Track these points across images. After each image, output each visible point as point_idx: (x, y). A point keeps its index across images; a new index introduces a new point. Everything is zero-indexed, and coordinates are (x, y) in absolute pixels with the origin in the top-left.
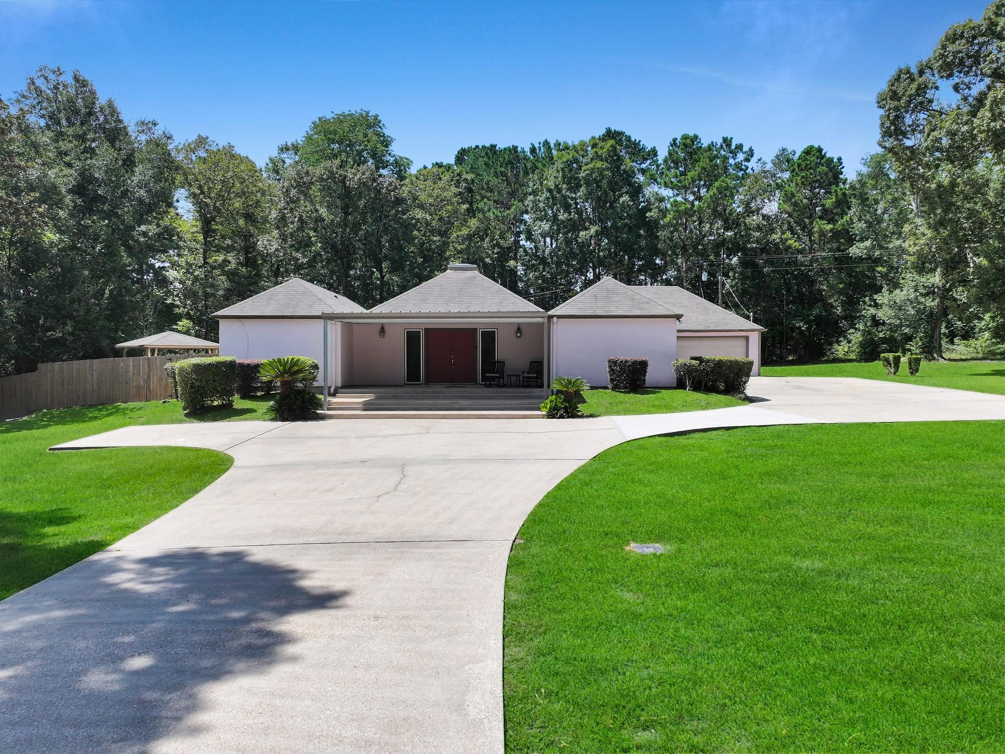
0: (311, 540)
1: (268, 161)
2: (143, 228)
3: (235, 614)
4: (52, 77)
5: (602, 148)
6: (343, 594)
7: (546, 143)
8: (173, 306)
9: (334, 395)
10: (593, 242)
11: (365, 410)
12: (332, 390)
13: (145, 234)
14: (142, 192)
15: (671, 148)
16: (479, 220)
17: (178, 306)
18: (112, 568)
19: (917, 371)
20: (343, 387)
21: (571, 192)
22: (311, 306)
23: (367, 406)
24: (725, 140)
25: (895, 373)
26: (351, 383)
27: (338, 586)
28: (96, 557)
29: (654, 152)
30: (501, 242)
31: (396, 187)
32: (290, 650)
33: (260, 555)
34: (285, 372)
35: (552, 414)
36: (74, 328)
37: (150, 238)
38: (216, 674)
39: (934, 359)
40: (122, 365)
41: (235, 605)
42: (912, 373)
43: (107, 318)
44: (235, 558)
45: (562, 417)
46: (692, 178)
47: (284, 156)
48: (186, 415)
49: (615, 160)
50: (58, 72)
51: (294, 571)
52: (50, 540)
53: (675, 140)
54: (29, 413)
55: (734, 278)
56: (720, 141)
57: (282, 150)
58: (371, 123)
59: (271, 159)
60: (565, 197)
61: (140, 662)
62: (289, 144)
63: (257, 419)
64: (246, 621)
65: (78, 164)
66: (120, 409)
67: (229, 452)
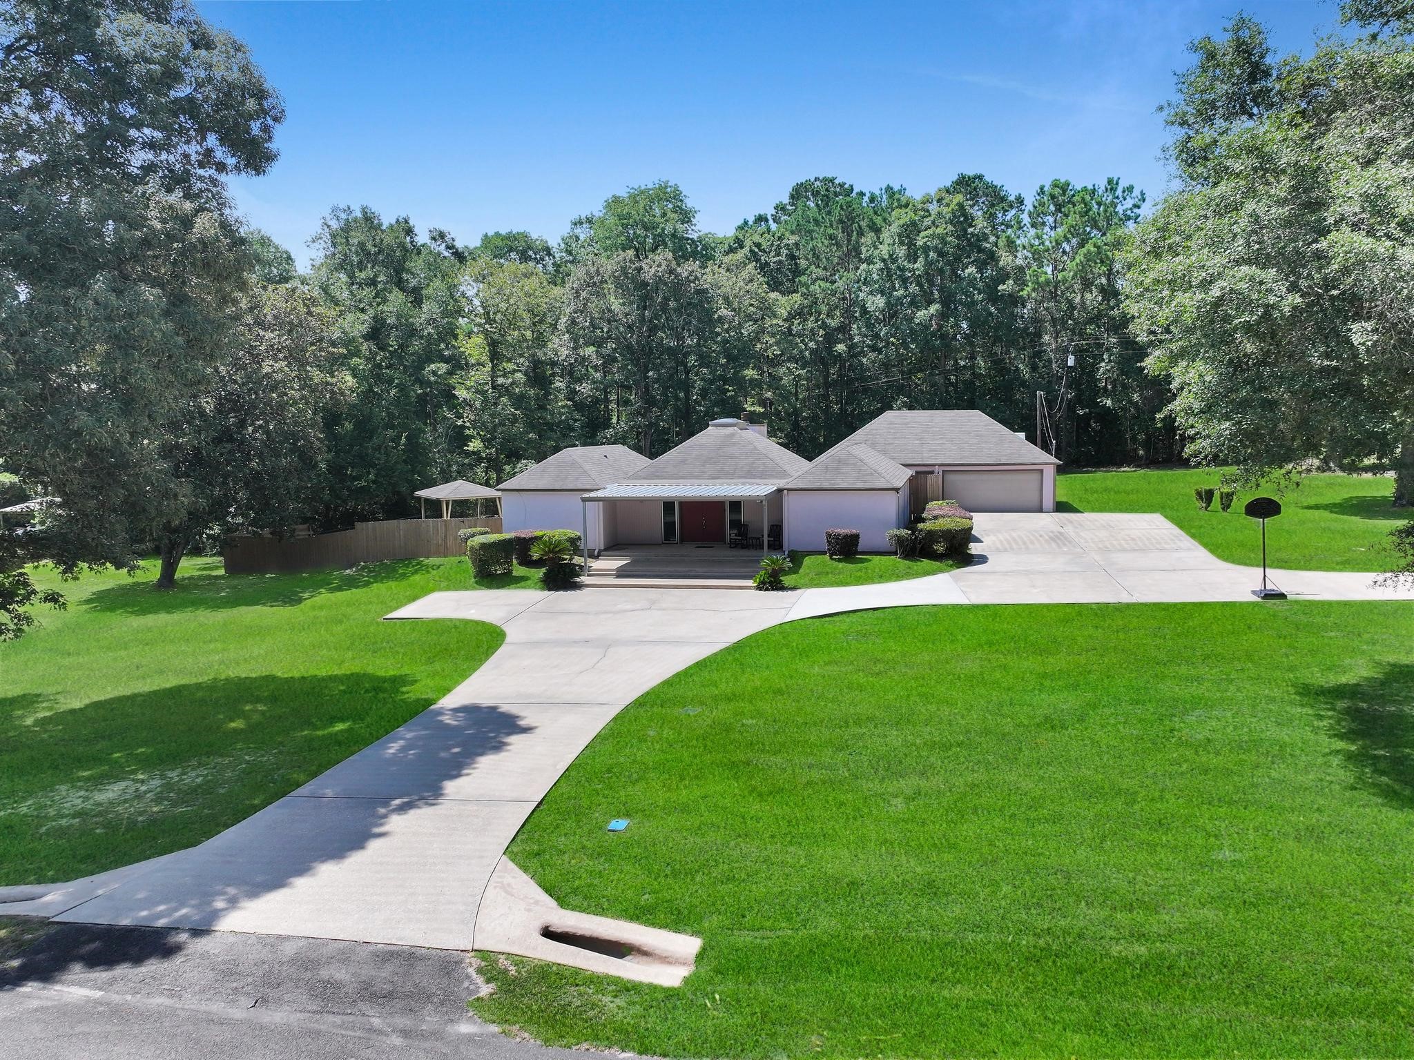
0: (533, 701)
1: (560, 241)
2: (433, 366)
3: (492, 735)
4: (343, 216)
5: (948, 205)
6: (536, 727)
7: (889, 188)
8: (463, 427)
9: (597, 557)
10: (933, 322)
11: (618, 576)
12: (596, 553)
13: (434, 373)
14: (430, 329)
15: (1038, 198)
16: (803, 295)
17: (468, 428)
18: (440, 712)
19: (1229, 506)
20: (605, 550)
21: (909, 262)
22: (577, 479)
23: (621, 573)
24: (1110, 181)
25: (1206, 508)
26: (614, 546)
27: (534, 725)
28: (432, 707)
29: (1020, 200)
30: (829, 321)
31: (696, 278)
32: (508, 748)
33: (504, 708)
34: (550, 551)
35: (762, 587)
36: (376, 475)
37: (439, 376)
38: (482, 754)
39: (1330, 469)
40: (423, 525)
41: (491, 731)
42: (1223, 509)
43: (405, 462)
44: (493, 709)
45: (767, 590)
46: (1056, 241)
47: (578, 231)
48: (476, 583)
49: (962, 220)
50: (348, 210)
51: (517, 717)
52: (406, 696)
53: (1042, 188)
54: (350, 567)
55: (1110, 361)
56: (1102, 184)
57: (575, 224)
58: (669, 197)
59: (563, 239)
60: (902, 269)
61: (456, 750)
62: (583, 217)
63: (530, 588)
64: (494, 738)
65: (371, 312)
66: (423, 566)
67: (504, 628)
